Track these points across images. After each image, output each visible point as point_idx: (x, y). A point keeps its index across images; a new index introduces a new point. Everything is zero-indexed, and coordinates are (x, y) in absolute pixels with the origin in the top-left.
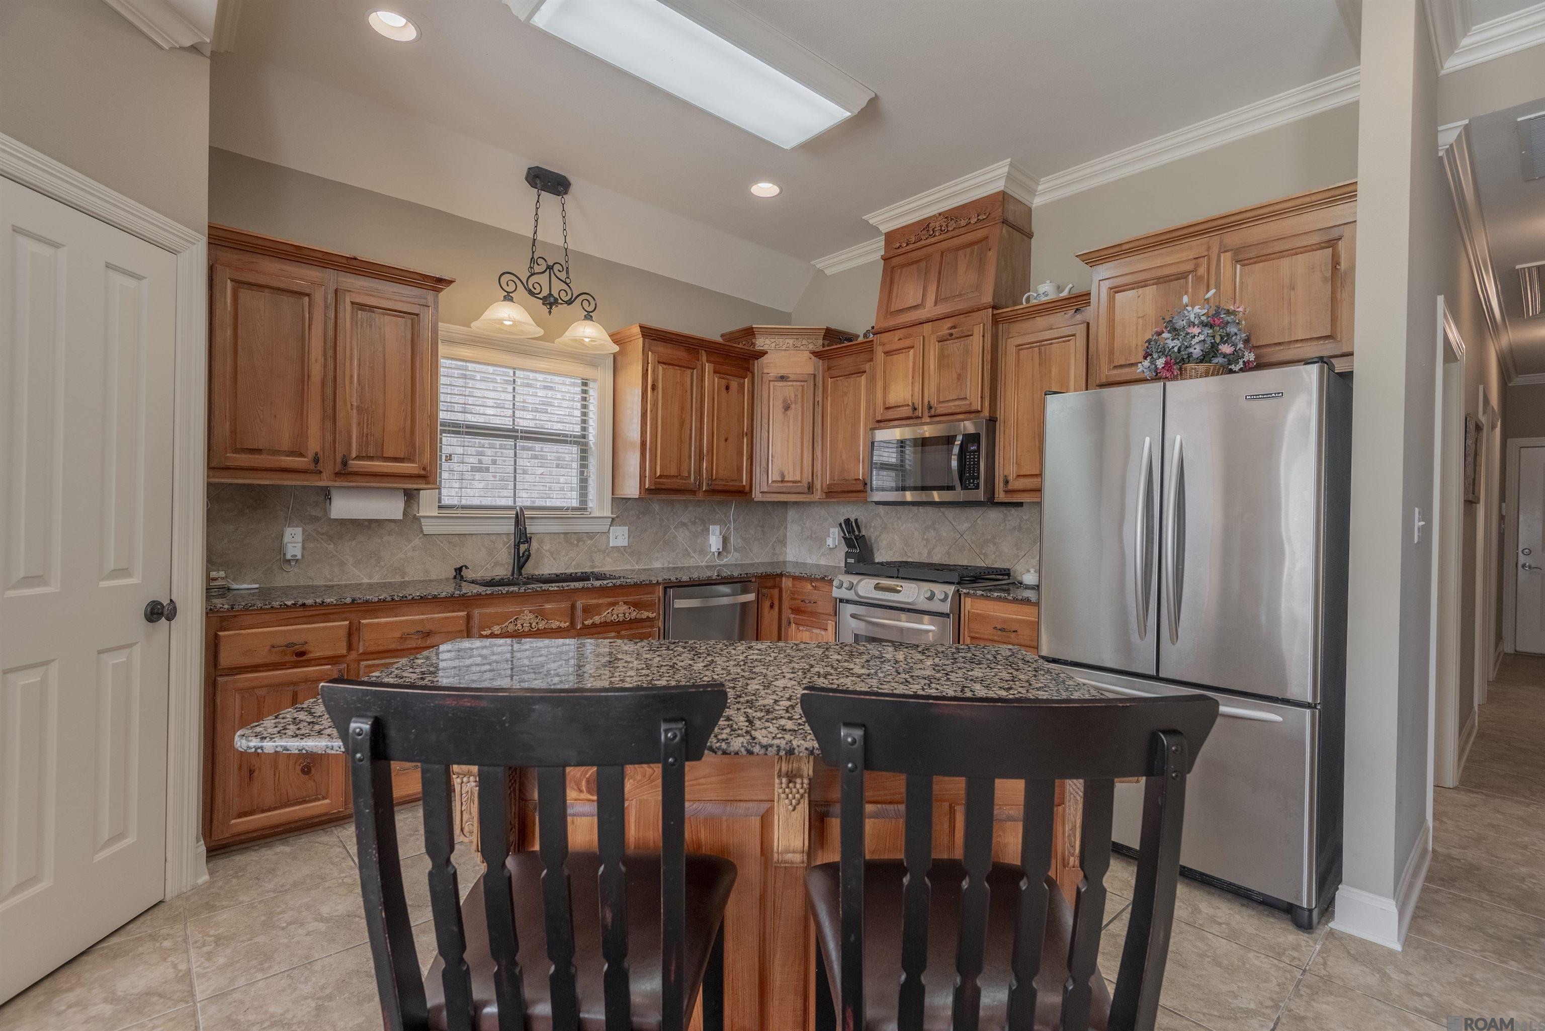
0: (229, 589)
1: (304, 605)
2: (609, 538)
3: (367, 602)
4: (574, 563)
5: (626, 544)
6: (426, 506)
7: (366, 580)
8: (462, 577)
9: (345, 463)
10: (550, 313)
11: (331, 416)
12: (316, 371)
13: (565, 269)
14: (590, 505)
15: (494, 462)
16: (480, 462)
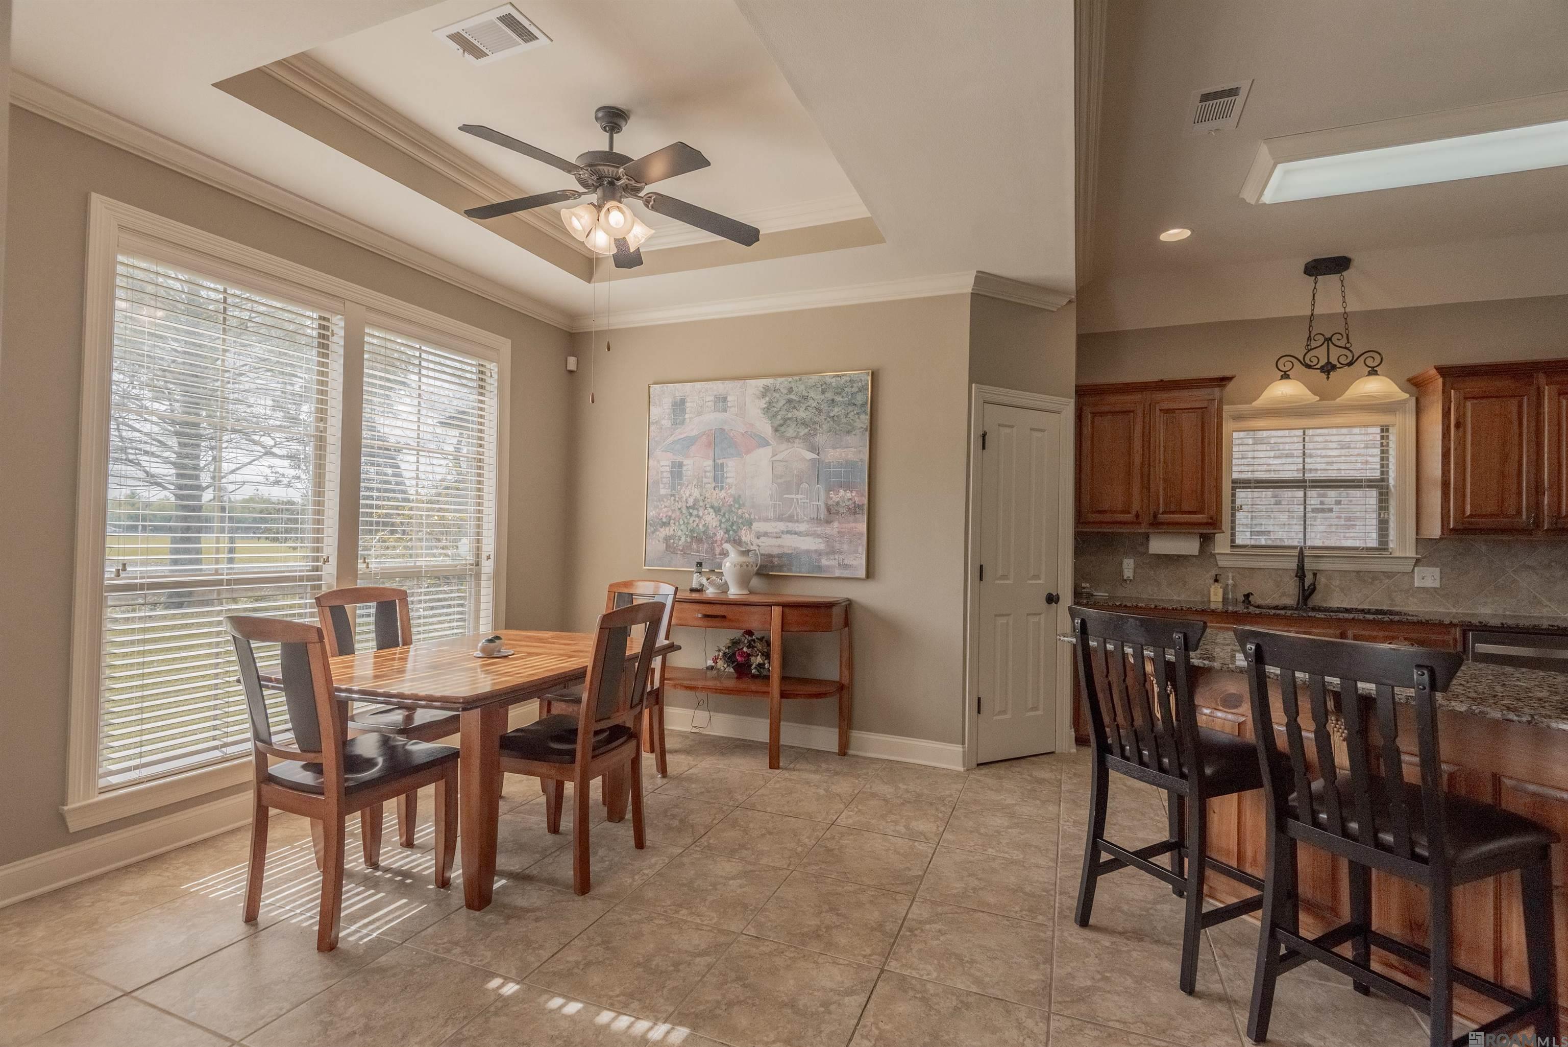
0: (1092, 595)
1: (1126, 606)
2: (1413, 578)
3: (1164, 609)
4: (1368, 600)
5: (1438, 586)
6: (1221, 545)
7: (1175, 598)
8: (1250, 602)
9: (1155, 516)
10: (1328, 378)
11: (1146, 486)
12: (1137, 459)
13: (1345, 336)
14: (1391, 545)
15: (1338, 503)
16: (1322, 503)
